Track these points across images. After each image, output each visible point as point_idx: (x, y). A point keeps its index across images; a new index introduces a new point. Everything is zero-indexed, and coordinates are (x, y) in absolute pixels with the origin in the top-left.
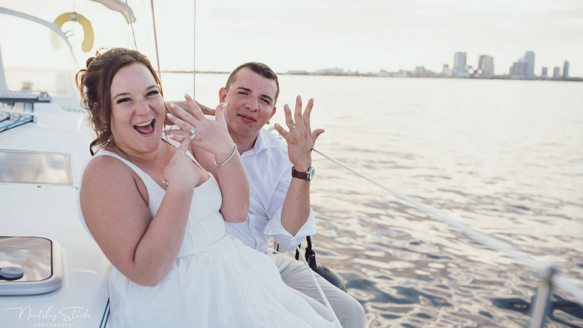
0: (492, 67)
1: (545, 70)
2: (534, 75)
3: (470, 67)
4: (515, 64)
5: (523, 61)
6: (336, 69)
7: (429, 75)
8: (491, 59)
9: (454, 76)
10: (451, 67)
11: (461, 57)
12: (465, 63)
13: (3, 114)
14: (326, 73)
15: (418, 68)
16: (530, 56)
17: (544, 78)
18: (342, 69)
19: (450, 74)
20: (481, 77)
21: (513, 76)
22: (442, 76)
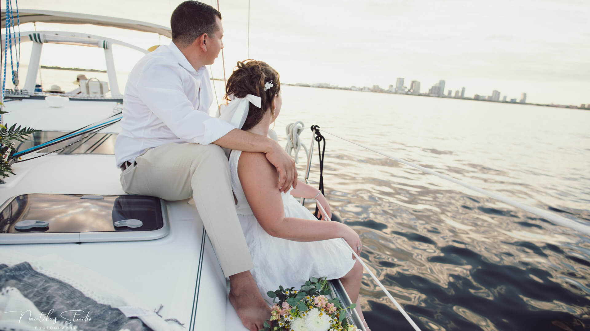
0: (419, 88)
1: (450, 92)
2: (443, 94)
3: (406, 87)
4: (433, 87)
5: (438, 85)
6: (325, 84)
7: (382, 91)
8: (419, 83)
9: (396, 93)
10: (394, 87)
11: (401, 81)
12: (403, 85)
13: (119, 109)
14: (319, 87)
15: (374, 86)
16: (442, 83)
17: (449, 97)
18: (329, 84)
19: (394, 91)
20: (412, 94)
21: (431, 95)
22: (389, 92)
